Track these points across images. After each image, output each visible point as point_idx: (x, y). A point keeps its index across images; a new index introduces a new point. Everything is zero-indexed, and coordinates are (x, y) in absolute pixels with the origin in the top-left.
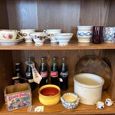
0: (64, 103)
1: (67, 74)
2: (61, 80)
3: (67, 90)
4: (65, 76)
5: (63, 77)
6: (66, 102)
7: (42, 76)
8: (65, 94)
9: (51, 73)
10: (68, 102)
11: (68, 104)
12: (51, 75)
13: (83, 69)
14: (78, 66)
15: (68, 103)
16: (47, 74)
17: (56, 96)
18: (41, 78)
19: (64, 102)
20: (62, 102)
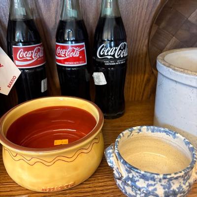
0: (128, 178)
1: (124, 53)
2: (100, 79)
3: (120, 115)
4: (115, 59)
5: (107, 63)
6: (143, 177)
7: (17, 63)
8: (126, 132)
9: (59, 51)
10: (153, 179)
11: (151, 189)
12: (60, 61)
13: (184, 34)
14: (163, 24)
15: (151, 182)
16: (41, 54)
17: (81, 148)
18: (18, 73)
19: (125, 175)
20: (117, 175)
